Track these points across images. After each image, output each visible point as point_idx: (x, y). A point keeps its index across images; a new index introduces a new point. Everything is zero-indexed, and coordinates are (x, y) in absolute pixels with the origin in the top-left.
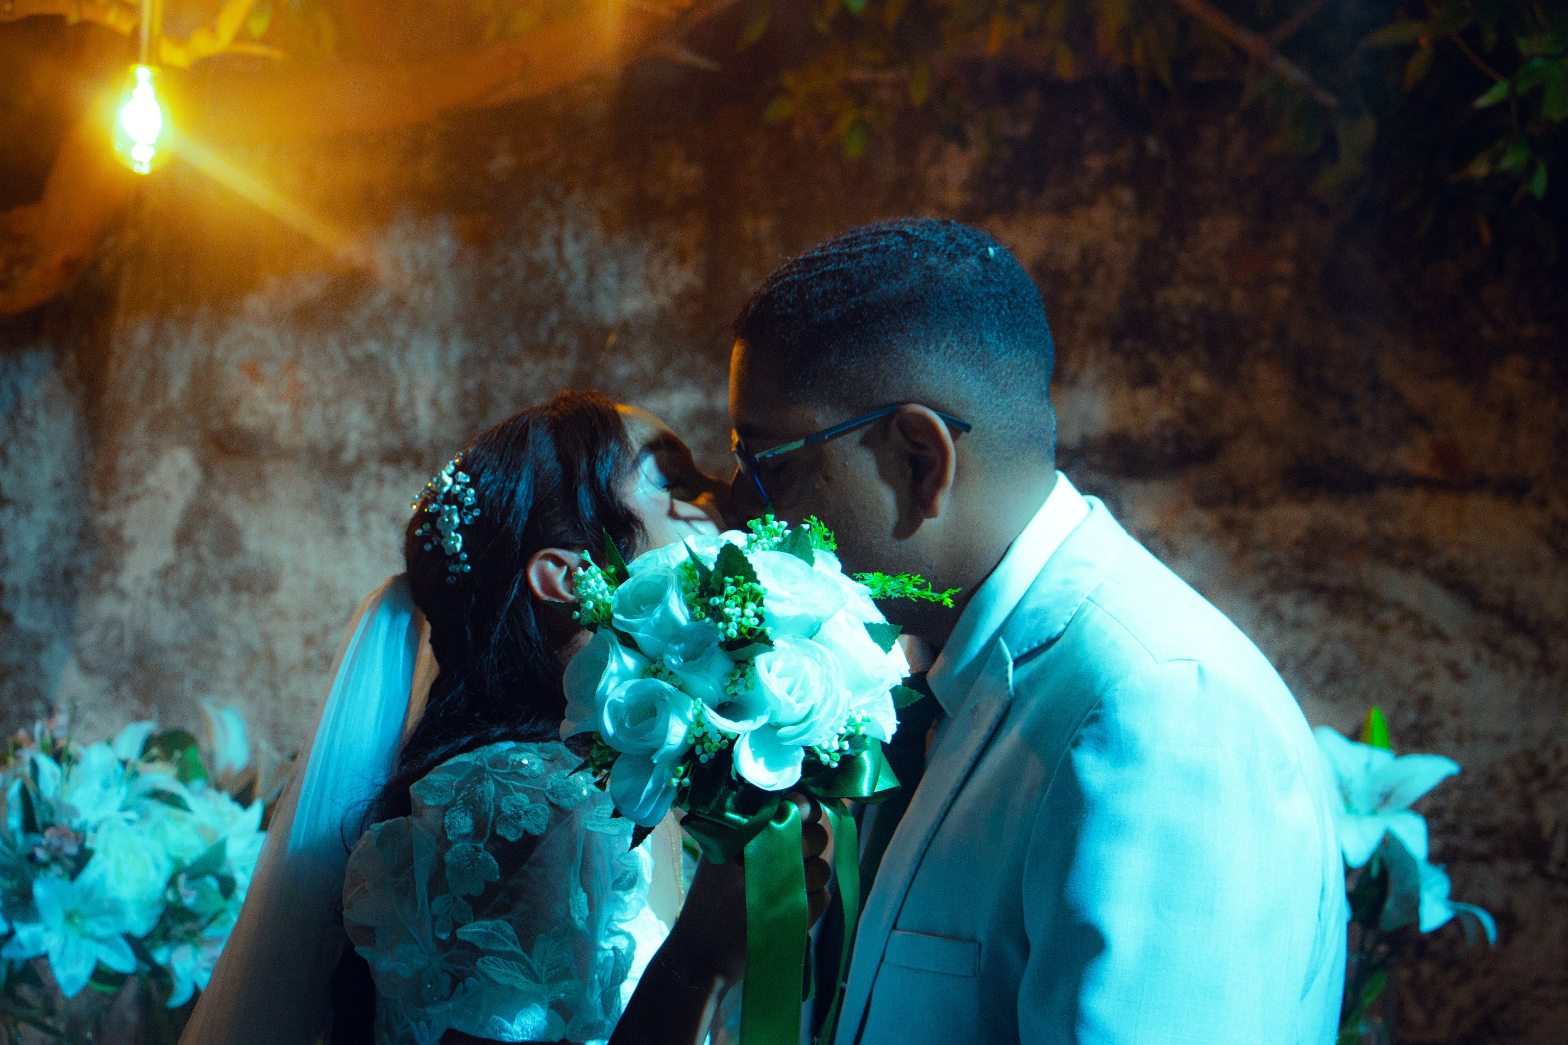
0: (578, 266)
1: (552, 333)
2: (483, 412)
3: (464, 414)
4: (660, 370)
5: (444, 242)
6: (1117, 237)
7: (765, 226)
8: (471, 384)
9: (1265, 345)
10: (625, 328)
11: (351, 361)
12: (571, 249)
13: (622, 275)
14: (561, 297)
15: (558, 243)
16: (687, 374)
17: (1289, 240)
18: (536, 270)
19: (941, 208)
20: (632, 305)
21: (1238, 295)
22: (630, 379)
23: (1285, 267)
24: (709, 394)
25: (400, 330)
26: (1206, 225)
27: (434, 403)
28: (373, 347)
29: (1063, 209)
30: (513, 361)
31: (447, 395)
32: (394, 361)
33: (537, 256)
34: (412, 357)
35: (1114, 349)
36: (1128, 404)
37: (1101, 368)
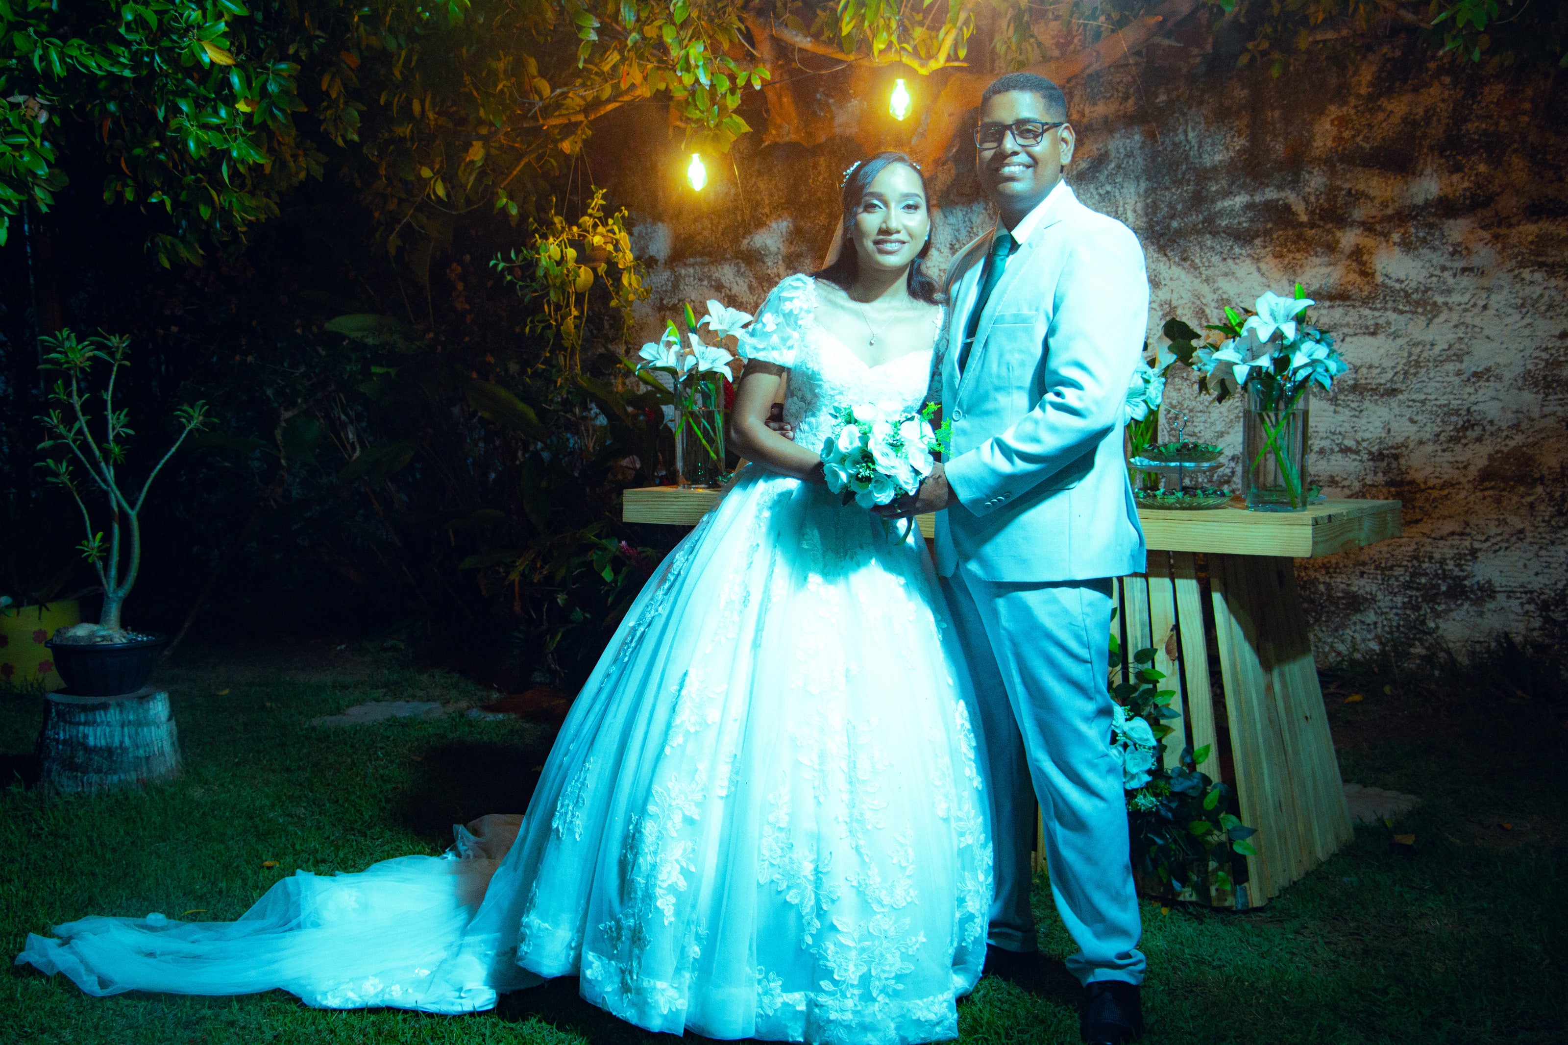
0: (1194, 142)
1: (1184, 174)
2: (1155, 213)
3: (1147, 215)
4: (1230, 186)
5: (1137, 137)
6: (1443, 101)
7: (1277, 114)
8: (1149, 201)
9: (1516, 146)
10: (1214, 168)
11: (1100, 195)
12: (1191, 135)
13: (1213, 144)
14: (1187, 158)
15: (1186, 132)
16: (1243, 186)
17: (1529, 92)
18: (1176, 145)
19: (1358, 96)
20: (1218, 158)
21: (1503, 122)
22: (1217, 191)
23: (1527, 106)
24: (1252, 196)
25: (1119, 180)
26: (1487, 90)
27: (1135, 211)
28: (1109, 188)
29: (1415, 90)
30: (1167, 189)
31: (1139, 206)
32: (1117, 194)
33: (1177, 139)
34: (1125, 190)
35: (1441, 156)
36: (1448, 182)
37: (1435, 166)
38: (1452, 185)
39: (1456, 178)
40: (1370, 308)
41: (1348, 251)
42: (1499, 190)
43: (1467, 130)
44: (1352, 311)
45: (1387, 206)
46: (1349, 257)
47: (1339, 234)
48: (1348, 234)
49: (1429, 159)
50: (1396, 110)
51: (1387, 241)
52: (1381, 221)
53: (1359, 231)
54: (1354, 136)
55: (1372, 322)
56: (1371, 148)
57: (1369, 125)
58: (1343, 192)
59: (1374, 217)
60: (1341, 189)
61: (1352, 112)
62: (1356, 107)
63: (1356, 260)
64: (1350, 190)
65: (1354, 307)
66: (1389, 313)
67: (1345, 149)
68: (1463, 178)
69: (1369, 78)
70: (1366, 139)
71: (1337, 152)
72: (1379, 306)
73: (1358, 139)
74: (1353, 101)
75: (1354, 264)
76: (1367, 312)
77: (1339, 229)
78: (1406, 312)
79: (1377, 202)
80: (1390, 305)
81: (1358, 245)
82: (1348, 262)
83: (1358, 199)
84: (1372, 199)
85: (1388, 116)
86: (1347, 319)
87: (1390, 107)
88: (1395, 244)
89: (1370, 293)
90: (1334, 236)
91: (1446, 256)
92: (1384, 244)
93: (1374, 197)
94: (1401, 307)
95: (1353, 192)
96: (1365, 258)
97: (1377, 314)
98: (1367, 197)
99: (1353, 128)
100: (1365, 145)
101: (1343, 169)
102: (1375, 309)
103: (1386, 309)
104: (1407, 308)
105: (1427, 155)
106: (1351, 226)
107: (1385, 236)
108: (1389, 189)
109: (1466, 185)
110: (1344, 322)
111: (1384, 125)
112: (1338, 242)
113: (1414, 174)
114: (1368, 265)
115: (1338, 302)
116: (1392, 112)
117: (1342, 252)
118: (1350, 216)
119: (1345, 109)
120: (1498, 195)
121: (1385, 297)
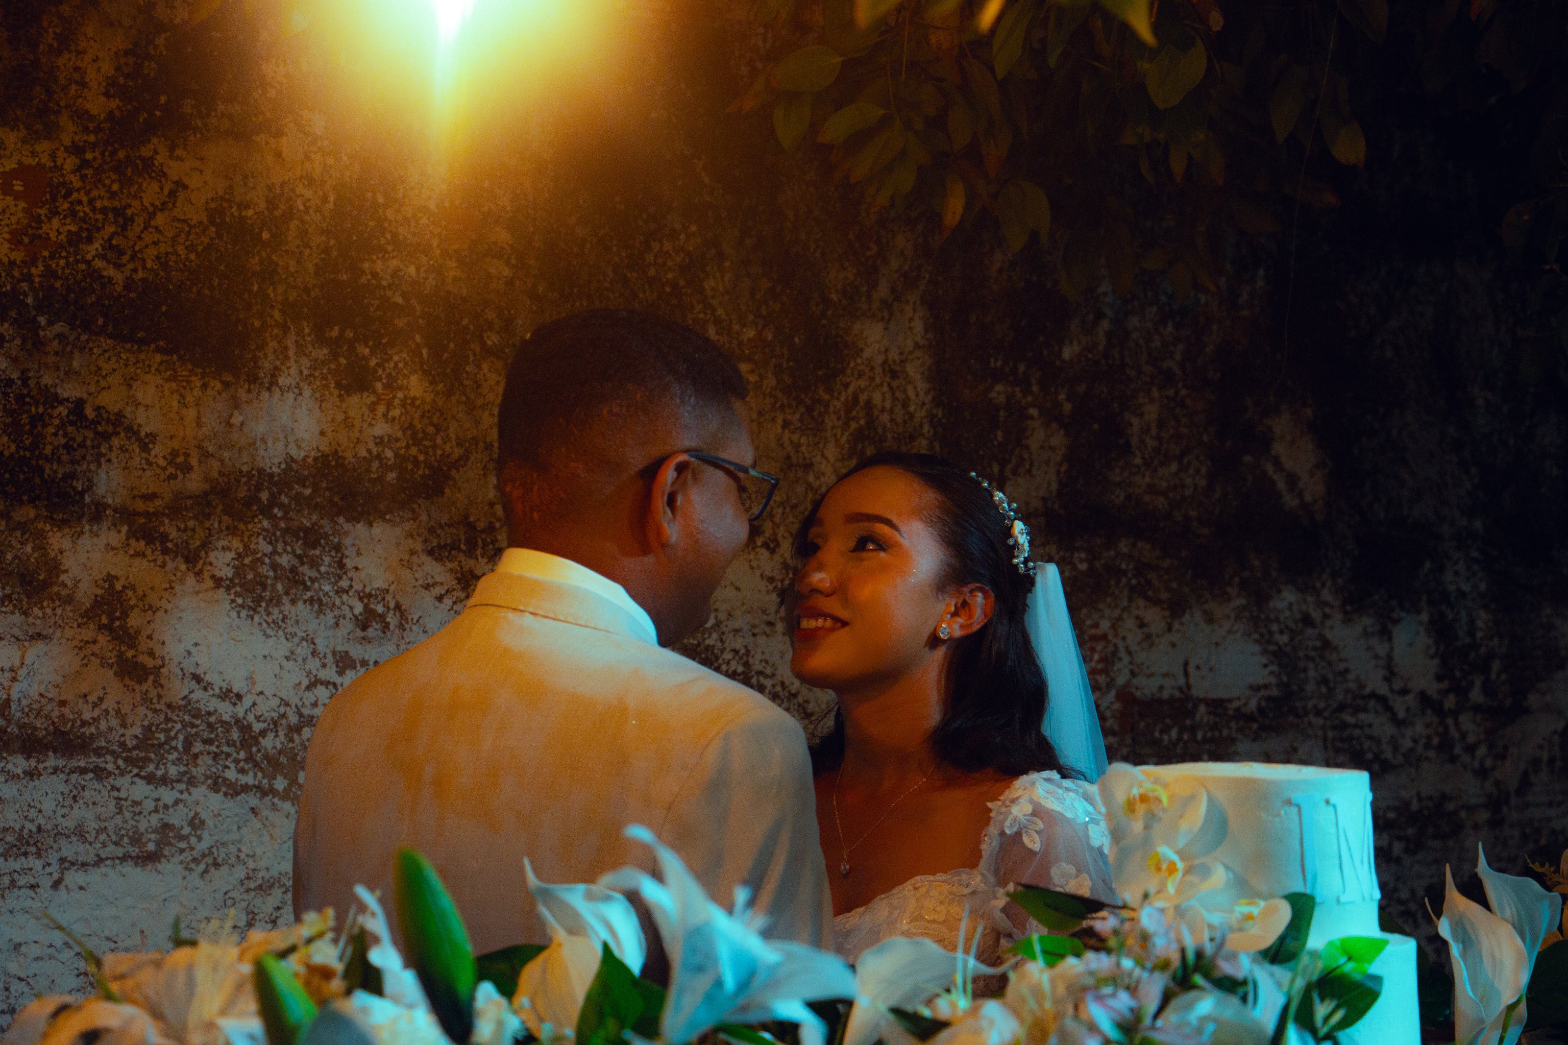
35: (321, 339)
36: (340, 417)
37: (305, 362)
38: (348, 423)
39: (356, 403)
40: (150, 779)
41: (86, 592)
42: (458, 452)
43: (374, 275)
44: (94, 790)
45: (187, 468)
46: (89, 615)
47: (58, 540)
48: (86, 541)
49: (290, 342)
50: (193, 182)
51: (198, 574)
52: (175, 509)
53: (115, 538)
54: (74, 240)
55: (154, 820)
56: (129, 285)
57: (118, 212)
58: (62, 410)
59: (149, 497)
60: (56, 400)
61: (70, 163)
62: (76, 150)
63: (109, 628)
64: (80, 404)
65: (100, 773)
66: (200, 792)
67: (50, 273)
68: (372, 408)
69: (107, 68)
70: (112, 253)
71: (28, 278)
72: (173, 771)
73: (92, 249)
74: (69, 132)
75: (103, 639)
76: (140, 790)
77: (61, 524)
78: (246, 788)
79: (158, 451)
80: (203, 766)
81: (110, 578)
82: (87, 634)
83: (107, 437)
84: (146, 443)
85: (172, 194)
86: (79, 813)
87: (175, 169)
88: (218, 582)
89: (148, 730)
90: (42, 548)
91: (347, 626)
92: (191, 580)
93: (153, 437)
94: (231, 774)
95: (90, 412)
96: (134, 621)
97: (167, 795)
98: (132, 431)
99: (73, 213)
100: (110, 272)
101: (60, 336)
102: (165, 781)
103: (192, 782)
104: (248, 779)
105: (286, 330)
106: (97, 518)
107: (191, 559)
108: (191, 413)
109: (381, 429)
110: (69, 824)
111: (160, 219)
112: (55, 568)
113: (253, 379)
114: (144, 644)
115: (52, 761)
116: (180, 185)
117: (69, 600)
118: (90, 486)
119: (44, 147)
120: (456, 465)
121: (188, 744)
